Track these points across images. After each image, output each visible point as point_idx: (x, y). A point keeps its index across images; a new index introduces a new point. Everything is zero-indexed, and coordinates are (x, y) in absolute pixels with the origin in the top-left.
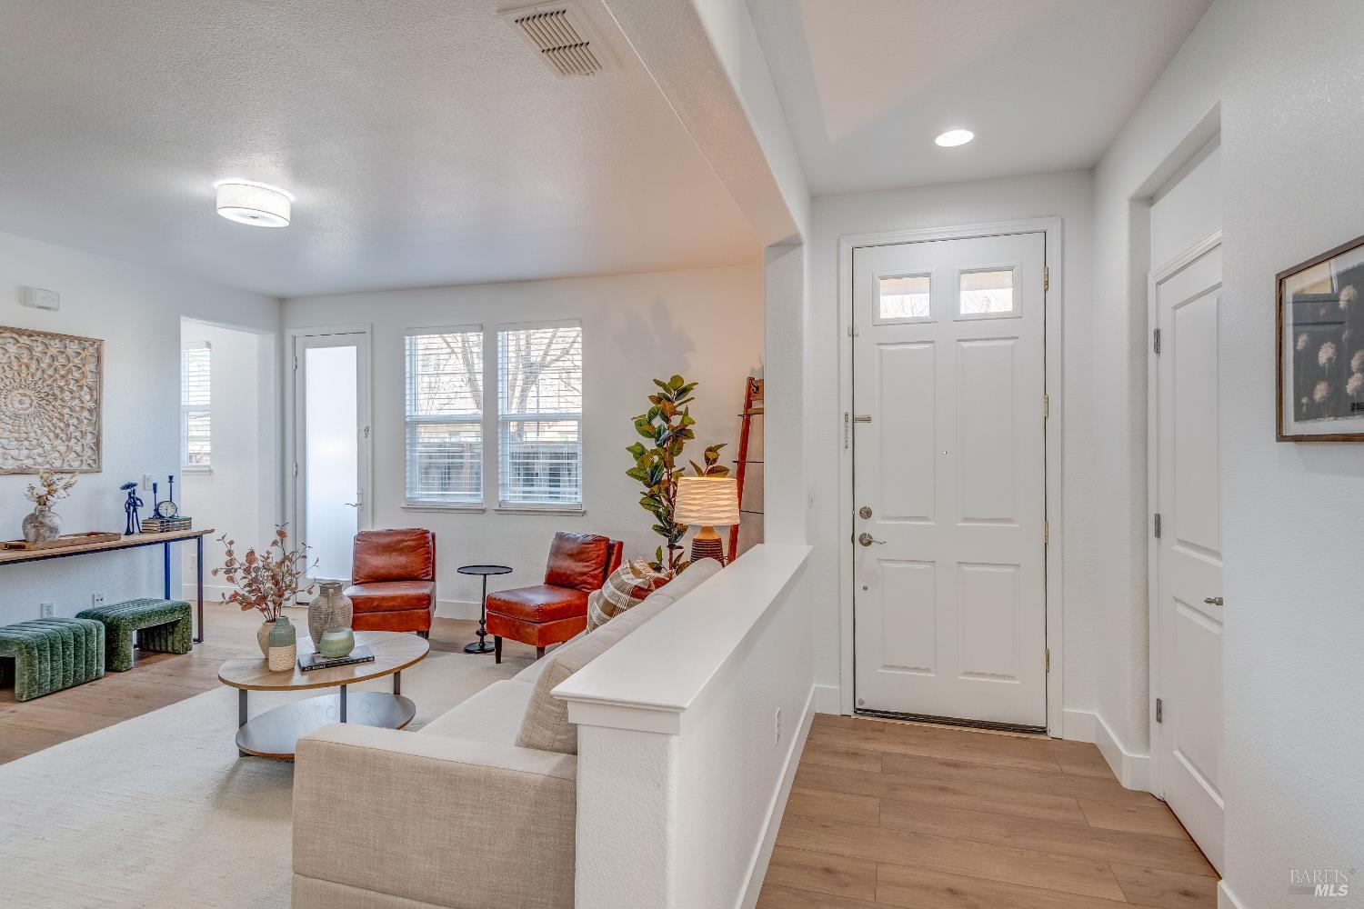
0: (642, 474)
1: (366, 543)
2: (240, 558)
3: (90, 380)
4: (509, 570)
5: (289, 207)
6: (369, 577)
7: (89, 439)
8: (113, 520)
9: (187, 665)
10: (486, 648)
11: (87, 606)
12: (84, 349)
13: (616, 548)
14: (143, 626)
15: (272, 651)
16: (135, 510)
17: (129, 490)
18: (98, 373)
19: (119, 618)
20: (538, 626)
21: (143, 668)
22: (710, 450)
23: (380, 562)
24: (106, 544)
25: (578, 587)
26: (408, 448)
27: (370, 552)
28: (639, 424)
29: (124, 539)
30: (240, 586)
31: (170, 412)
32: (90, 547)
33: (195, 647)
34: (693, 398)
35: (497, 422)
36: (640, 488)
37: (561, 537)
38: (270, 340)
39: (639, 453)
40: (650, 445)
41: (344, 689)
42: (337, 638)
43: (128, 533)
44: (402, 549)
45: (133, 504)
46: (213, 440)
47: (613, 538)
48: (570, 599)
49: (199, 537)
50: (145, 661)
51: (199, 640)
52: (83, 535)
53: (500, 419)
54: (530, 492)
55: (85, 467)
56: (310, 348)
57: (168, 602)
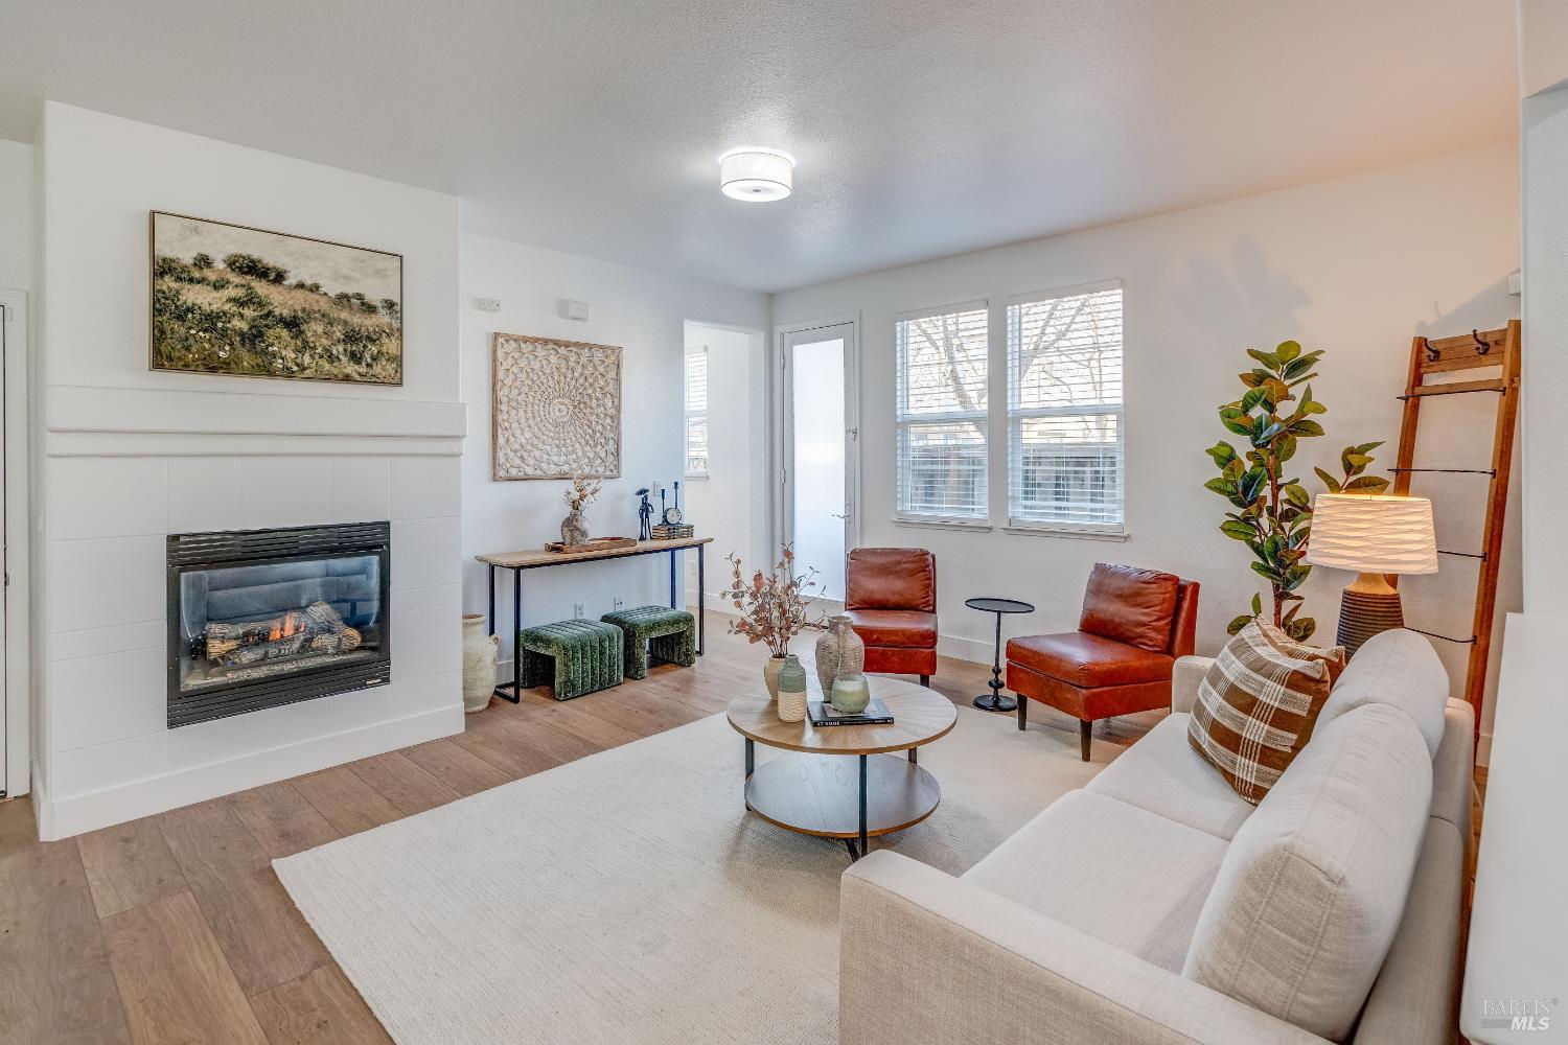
0: (1230, 488)
1: (859, 562)
2: (748, 581)
3: (611, 388)
4: (1030, 609)
5: (791, 173)
6: (865, 602)
7: (611, 447)
8: (630, 527)
9: (689, 681)
10: (1001, 704)
11: (609, 610)
12: (607, 357)
13: (1189, 593)
14: (654, 635)
15: (781, 695)
16: (647, 516)
17: (643, 496)
18: (618, 380)
19: (635, 626)
20: (1084, 691)
21: (653, 677)
22: (1351, 451)
23: (876, 586)
24: (623, 550)
25: (1135, 642)
26: (899, 451)
27: (865, 573)
28: (1226, 414)
29: (640, 546)
30: (746, 612)
31: (675, 418)
32: (614, 551)
33: (697, 659)
34: (1316, 375)
35: (1006, 420)
36: (1225, 507)
37: (1101, 569)
38: (760, 338)
39: (1227, 459)
40: (1242, 445)
41: (863, 759)
42: (849, 687)
43: (642, 539)
44: (901, 571)
45: (645, 509)
46: (710, 445)
47: (1186, 577)
48: (1126, 658)
49: (700, 546)
50: (656, 669)
51: (700, 653)
52: (606, 539)
53: (1010, 416)
54: (1060, 508)
55: (608, 473)
56: (799, 344)
57: (672, 613)
